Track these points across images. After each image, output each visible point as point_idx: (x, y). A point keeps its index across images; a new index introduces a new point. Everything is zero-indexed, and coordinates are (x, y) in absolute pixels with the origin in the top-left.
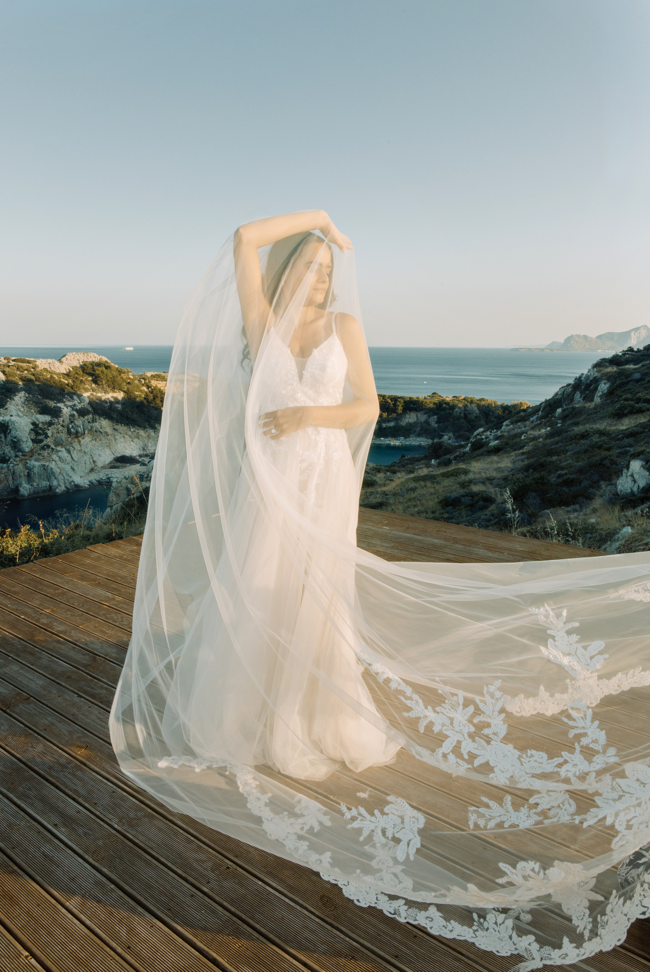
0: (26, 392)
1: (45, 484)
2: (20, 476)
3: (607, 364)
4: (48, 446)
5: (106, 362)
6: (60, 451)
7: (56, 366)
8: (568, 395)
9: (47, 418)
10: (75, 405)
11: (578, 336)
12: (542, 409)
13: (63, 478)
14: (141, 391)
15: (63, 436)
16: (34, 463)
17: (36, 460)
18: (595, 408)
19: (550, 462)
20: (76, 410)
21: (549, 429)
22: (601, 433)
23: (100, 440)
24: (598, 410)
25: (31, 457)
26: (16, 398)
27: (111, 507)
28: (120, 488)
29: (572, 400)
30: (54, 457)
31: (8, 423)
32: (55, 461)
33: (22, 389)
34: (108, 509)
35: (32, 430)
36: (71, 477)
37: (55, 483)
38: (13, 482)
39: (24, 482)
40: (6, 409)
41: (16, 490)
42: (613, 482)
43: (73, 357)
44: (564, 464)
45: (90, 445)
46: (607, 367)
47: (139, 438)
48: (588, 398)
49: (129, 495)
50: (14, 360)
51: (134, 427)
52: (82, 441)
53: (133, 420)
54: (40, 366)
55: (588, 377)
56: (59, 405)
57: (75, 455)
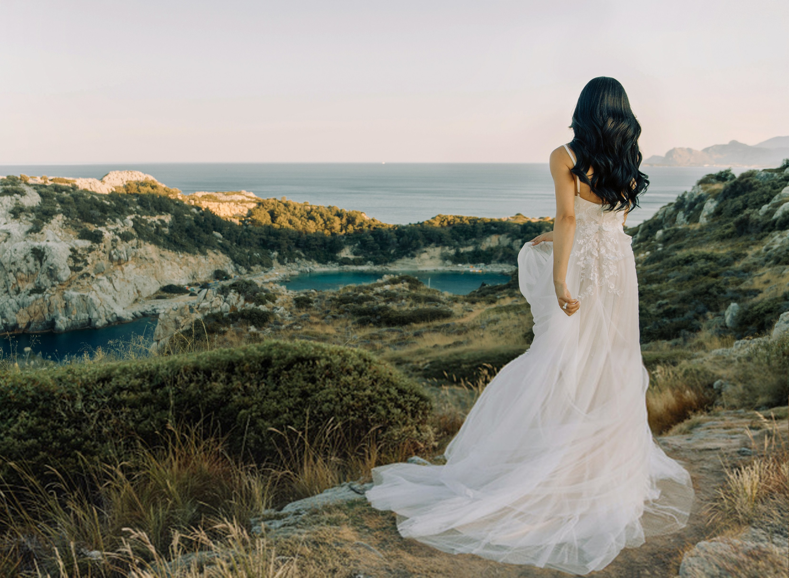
0: (64, 214)
1: (84, 316)
2: (57, 308)
3: (713, 180)
4: (88, 275)
5: (153, 181)
6: (101, 280)
7: (97, 187)
8: (670, 216)
9: (87, 243)
10: (117, 229)
11: (681, 149)
12: (640, 231)
13: (103, 309)
14: (191, 214)
15: (105, 263)
16: (72, 294)
17: (74, 290)
18: (701, 230)
19: (649, 290)
20: (119, 235)
21: (648, 253)
22: (708, 258)
23: (146, 267)
24: (704, 232)
25: (69, 286)
26: (53, 222)
27: (158, 341)
28: (168, 320)
29: (674, 221)
30: (95, 286)
31: (44, 249)
32: (96, 291)
33: (60, 212)
34: (155, 344)
35: (70, 256)
36: (112, 309)
37: (95, 315)
38: (49, 315)
39: (60, 314)
40: (42, 233)
41: (52, 323)
42: (721, 312)
43: (116, 175)
44: (665, 293)
45: (134, 273)
46: (713, 184)
47: (188, 265)
48: (693, 218)
49: (177, 328)
50: (51, 180)
51: (182, 252)
52: (126, 269)
53: (181, 245)
54: (80, 186)
55: (692, 195)
56: (100, 229)
57: (117, 284)
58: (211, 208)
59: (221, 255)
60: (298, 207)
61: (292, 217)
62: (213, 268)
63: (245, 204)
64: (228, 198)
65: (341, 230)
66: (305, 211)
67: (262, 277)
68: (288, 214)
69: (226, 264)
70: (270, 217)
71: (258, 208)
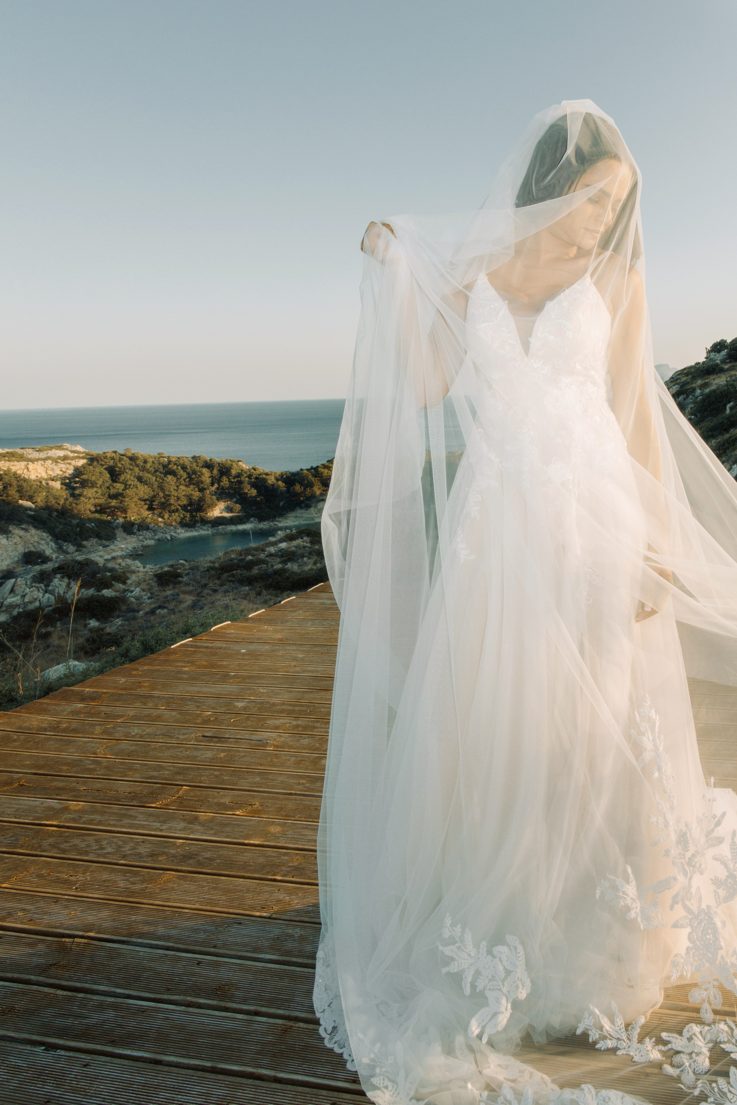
58: (14, 469)
59: (33, 531)
60: (151, 460)
61: (141, 474)
62: (21, 549)
63: (69, 461)
64: (43, 455)
65: (212, 484)
66: (159, 464)
67: (101, 553)
68: (137, 469)
69: (43, 542)
70: (108, 476)
71: (90, 465)
